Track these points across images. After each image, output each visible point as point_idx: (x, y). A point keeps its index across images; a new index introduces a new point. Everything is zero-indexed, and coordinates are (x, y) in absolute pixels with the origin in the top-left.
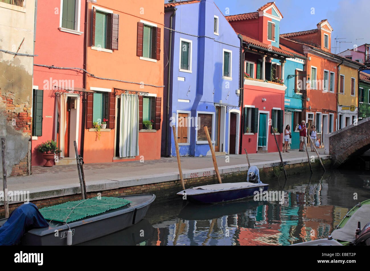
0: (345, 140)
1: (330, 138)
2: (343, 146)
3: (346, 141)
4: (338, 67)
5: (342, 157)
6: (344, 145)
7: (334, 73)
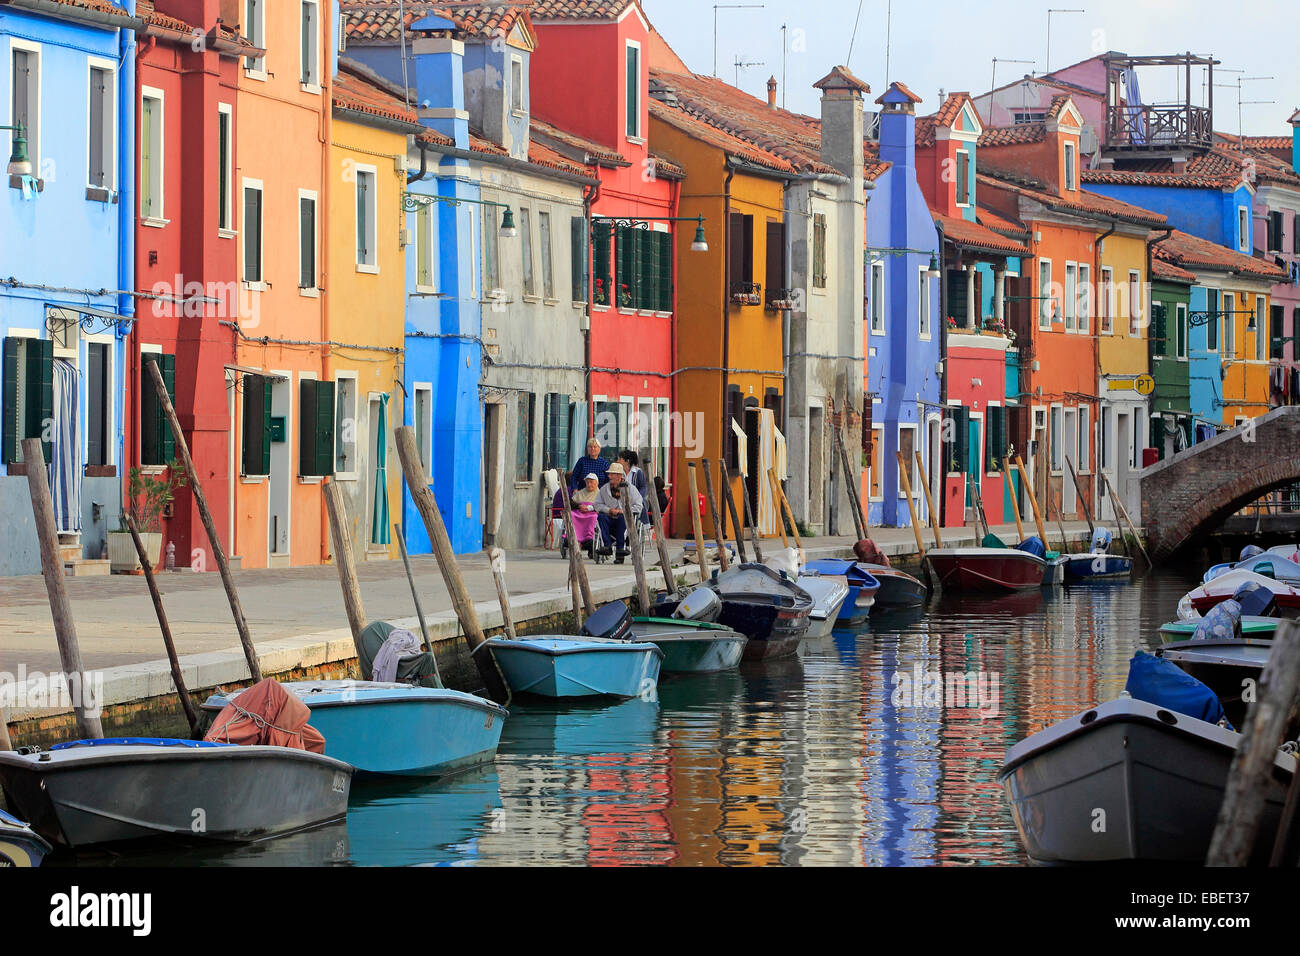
0: (1183, 485)
1: (1143, 481)
2: (1178, 502)
3: (1186, 487)
4: (1097, 243)
5: (1176, 530)
6: (1180, 498)
7: (1088, 265)
